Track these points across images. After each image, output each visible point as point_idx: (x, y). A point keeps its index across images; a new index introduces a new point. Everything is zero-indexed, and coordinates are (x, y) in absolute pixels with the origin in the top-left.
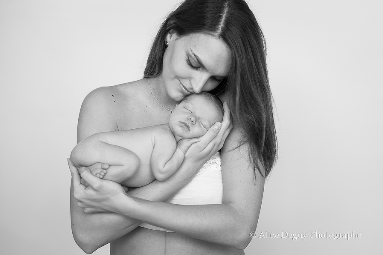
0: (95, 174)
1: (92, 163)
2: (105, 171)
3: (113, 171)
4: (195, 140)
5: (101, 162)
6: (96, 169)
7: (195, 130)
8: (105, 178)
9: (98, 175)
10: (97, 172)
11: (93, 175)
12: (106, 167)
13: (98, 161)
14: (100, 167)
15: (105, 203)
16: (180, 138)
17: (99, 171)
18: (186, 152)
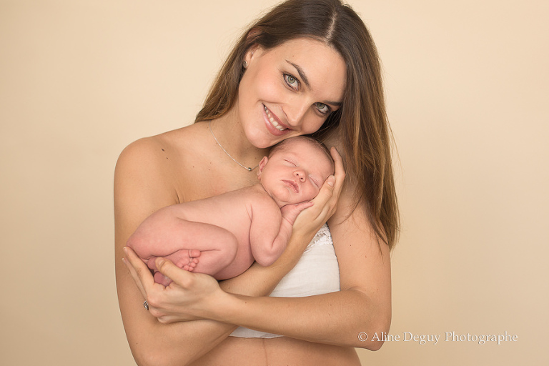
0: (181, 266)
1: (173, 251)
2: (195, 260)
3: (206, 259)
4: (307, 205)
5: (187, 247)
6: (181, 259)
7: (306, 190)
8: (197, 270)
9: (186, 267)
10: (183, 262)
11: (178, 267)
12: (196, 254)
13: (182, 246)
14: (186, 254)
15: (196, 306)
16: (284, 204)
17: (186, 261)
18: (294, 222)
